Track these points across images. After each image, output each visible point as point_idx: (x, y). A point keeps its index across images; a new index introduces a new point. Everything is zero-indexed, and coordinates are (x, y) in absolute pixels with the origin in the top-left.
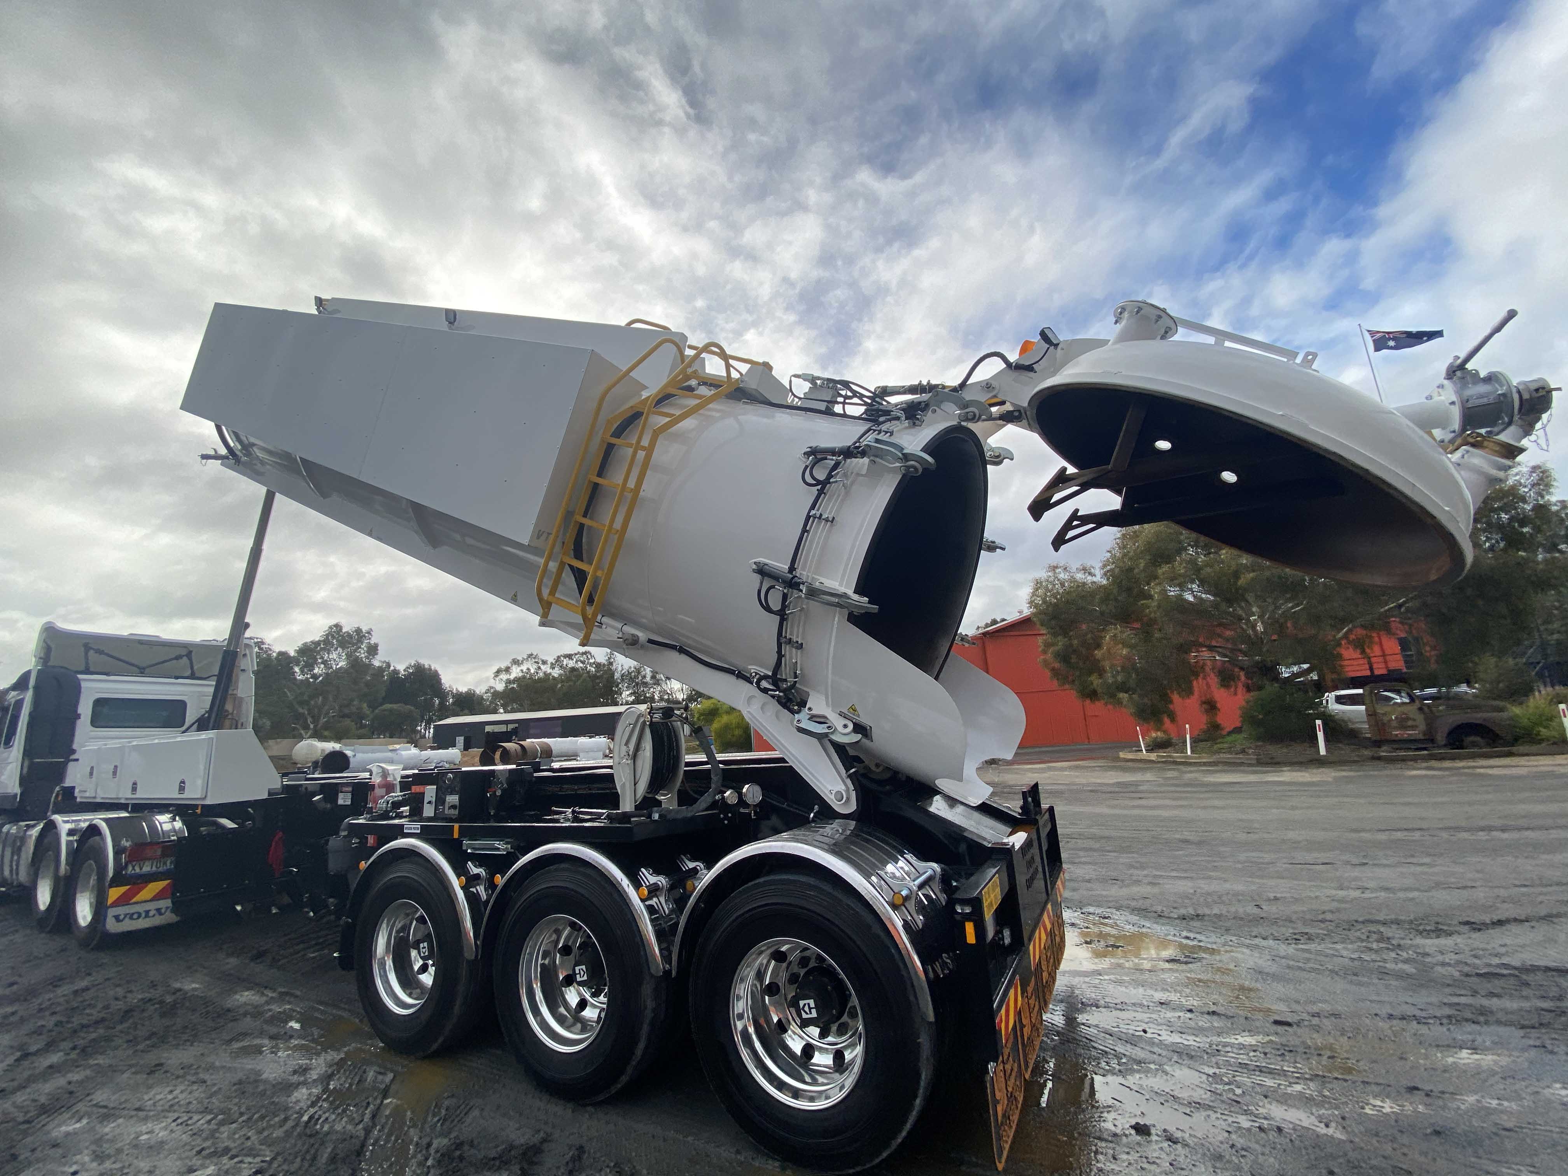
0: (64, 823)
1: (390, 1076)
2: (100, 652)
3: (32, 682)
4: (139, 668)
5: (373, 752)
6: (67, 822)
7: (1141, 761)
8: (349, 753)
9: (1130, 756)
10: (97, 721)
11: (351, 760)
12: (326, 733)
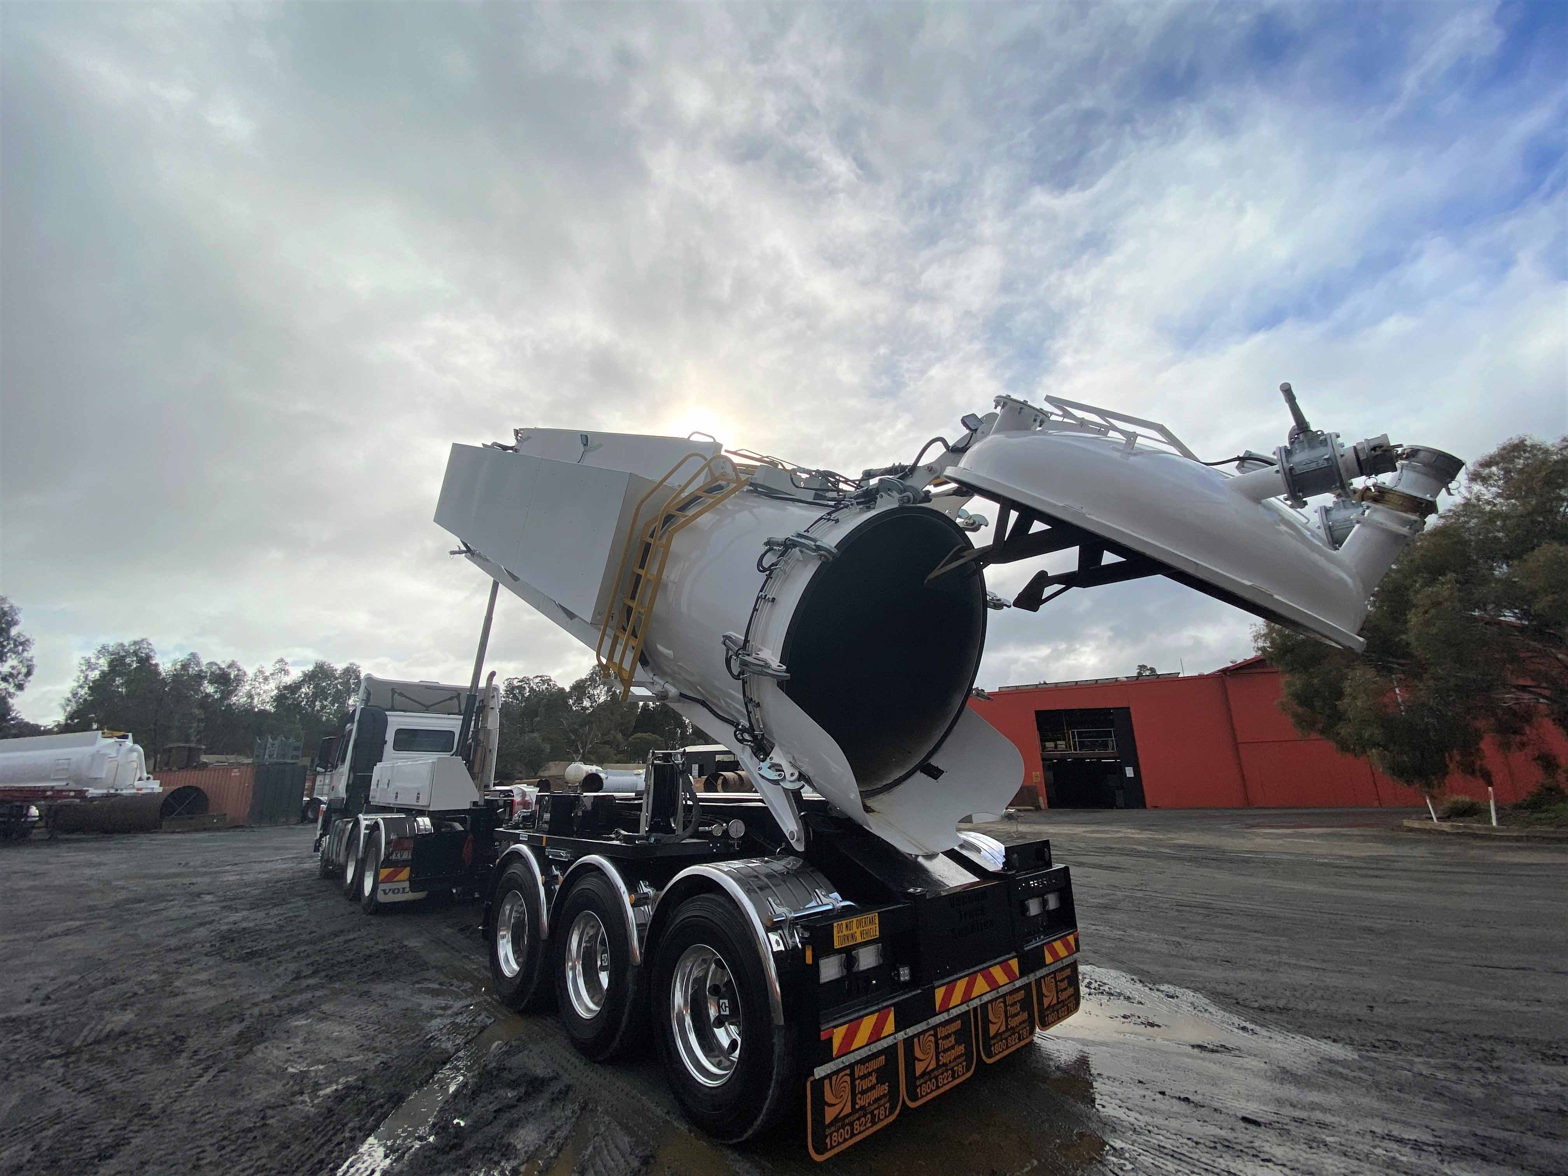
0: (365, 820)
1: (492, 1020)
2: (400, 694)
3: (357, 717)
4: (424, 706)
5: (621, 775)
6: (366, 819)
7: (1429, 832)
8: (602, 775)
9: (1416, 825)
10: (397, 747)
11: (605, 781)
12: (593, 758)
